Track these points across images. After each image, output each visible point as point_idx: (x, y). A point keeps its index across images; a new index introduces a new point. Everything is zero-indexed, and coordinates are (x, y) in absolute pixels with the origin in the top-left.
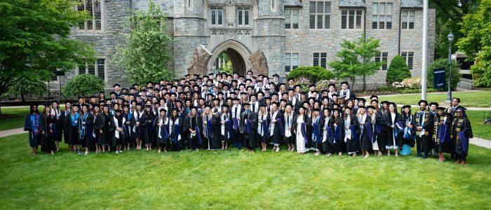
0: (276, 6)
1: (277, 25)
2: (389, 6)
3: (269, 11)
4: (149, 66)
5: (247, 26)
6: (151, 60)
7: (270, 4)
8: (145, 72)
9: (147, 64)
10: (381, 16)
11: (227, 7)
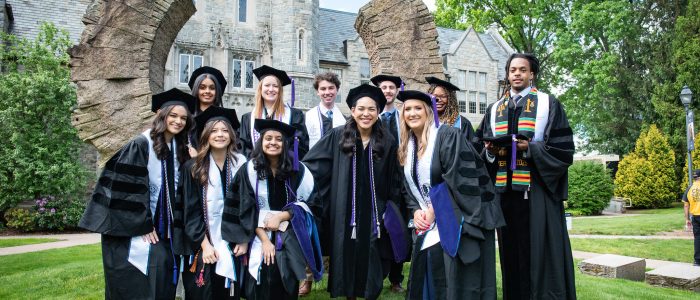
0: (305, 56)
1: (306, 90)
2: (483, 77)
3: (294, 64)
4: (29, 153)
5: (249, 90)
6: (37, 141)
7: (295, 51)
8: (16, 165)
9: (26, 148)
10: (471, 92)
11: (211, 50)
